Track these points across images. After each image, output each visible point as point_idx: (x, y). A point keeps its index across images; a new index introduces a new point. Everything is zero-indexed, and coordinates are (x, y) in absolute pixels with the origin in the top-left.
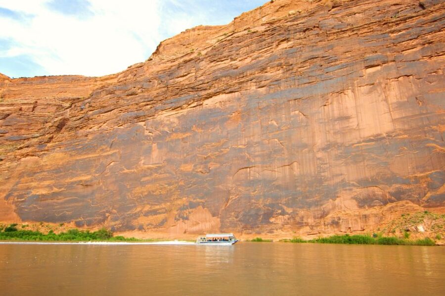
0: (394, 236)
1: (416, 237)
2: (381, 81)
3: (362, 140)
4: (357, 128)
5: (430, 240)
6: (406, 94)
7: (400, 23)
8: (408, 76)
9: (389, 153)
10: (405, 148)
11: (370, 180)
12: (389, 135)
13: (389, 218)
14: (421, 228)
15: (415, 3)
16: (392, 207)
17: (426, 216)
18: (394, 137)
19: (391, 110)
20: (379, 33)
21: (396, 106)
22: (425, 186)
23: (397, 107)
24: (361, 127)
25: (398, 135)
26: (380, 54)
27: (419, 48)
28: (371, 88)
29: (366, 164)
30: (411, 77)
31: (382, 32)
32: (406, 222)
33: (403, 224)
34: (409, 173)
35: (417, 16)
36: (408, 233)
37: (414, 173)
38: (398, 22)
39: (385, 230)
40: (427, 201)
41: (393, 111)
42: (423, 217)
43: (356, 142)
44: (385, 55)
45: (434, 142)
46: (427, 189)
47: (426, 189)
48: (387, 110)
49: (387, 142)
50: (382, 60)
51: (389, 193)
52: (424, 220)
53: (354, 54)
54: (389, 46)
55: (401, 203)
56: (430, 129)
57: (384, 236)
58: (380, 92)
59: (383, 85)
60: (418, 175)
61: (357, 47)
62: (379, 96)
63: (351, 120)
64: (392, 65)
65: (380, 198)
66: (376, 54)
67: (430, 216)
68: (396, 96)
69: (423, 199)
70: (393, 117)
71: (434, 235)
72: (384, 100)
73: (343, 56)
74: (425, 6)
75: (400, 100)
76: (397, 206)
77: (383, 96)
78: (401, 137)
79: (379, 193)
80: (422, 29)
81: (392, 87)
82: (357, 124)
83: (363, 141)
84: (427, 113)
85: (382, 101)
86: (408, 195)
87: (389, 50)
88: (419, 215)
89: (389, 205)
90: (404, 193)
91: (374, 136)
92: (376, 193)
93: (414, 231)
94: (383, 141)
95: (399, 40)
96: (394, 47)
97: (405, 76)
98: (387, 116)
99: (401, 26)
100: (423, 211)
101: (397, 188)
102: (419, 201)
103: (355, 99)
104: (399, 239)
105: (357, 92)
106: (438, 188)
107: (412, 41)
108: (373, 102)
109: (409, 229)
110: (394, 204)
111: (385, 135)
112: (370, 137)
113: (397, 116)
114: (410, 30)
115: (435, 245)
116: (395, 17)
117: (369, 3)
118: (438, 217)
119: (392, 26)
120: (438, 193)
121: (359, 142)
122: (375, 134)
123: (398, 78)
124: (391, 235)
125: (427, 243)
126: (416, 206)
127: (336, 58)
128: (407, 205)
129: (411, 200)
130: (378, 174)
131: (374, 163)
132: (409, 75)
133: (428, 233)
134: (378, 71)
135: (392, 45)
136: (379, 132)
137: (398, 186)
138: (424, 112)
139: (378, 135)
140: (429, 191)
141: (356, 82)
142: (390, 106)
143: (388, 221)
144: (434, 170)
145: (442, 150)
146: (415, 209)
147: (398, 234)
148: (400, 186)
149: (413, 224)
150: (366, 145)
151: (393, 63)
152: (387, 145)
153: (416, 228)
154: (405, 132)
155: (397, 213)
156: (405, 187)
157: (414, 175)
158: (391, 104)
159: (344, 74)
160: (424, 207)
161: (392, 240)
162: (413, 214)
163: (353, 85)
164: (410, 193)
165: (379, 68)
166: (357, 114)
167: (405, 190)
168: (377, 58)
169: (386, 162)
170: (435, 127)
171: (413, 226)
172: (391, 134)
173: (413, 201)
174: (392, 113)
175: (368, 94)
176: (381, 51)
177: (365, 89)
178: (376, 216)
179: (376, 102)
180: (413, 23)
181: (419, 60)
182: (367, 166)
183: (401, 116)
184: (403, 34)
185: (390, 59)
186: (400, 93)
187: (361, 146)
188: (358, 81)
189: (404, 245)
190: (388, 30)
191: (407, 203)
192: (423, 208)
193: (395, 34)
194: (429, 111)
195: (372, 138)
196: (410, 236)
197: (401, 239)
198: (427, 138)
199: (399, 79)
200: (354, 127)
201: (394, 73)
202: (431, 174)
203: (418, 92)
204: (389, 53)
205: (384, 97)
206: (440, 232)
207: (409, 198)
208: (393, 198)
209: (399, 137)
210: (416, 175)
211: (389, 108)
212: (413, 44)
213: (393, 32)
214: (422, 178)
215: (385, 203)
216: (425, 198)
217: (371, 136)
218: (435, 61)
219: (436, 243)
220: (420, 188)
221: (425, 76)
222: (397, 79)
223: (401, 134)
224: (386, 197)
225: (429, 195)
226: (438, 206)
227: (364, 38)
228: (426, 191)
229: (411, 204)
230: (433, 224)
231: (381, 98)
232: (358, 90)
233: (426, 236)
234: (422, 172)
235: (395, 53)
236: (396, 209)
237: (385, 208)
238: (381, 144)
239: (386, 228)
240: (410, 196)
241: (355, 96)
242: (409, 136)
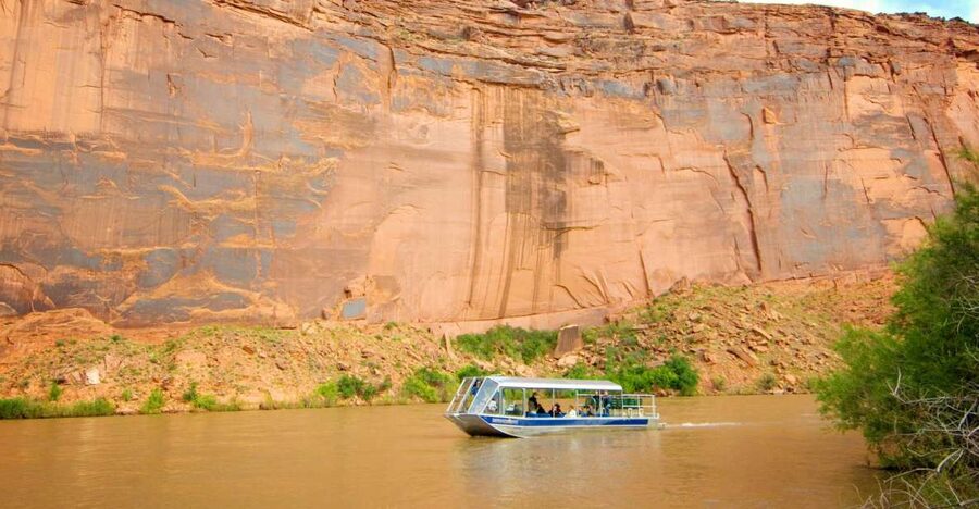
0: (22, 397)
1: (78, 397)
2: (104, 4)
3: (7, 136)
4: (4, 100)
5: (108, 404)
6: (150, 59)
8: (166, 21)
9: (71, 186)
10: (113, 183)
12: (83, 142)
13: (21, 352)
14: (94, 376)
16: (39, 323)
17: (113, 347)
18: (95, 149)
19: (106, 83)
21: (121, 78)
22: (130, 277)
23: (119, 82)
24: (15, 101)
25: (105, 148)
28: (72, 11)
30: (171, 25)
32: (62, 360)
33: (54, 366)
34: (104, 243)
36: (60, 387)
37: (117, 245)
40: (125, 315)
41: (109, 88)
42: (106, 349)
45: (177, 183)
46: (134, 285)
47: (130, 286)
48: (95, 79)
49: (72, 157)
51: (42, 285)
52: (108, 357)
55: (64, 313)
56: (175, 152)
58: (91, 29)
59: (104, 17)
60: (123, 252)
62: (87, 39)
65: (14, 296)
67: (120, 350)
68: (127, 55)
69: (119, 308)
70: (105, 101)
71: (119, 391)
72: (97, 54)
75: (132, 68)
76: (51, 320)
77: (96, 43)
78: (111, 154)
79: (15, 283)
81: (123, 31)
82: (6, 88)
83: (11, 140)
84: (181, 118)
85: (90, 53)
86: (86, 296)
88: (99, 345)
89: (31, 318)
90: (77, 289)
91: (44, 134)
92: (7, 282)
93: (76, 383)
94: (66, 153)
97: (160, 17)
98: (93, 95)
100: (111, 334)
101: (66, 275)
102: (107, 310)
103: (21, 20)
104: (32, 404)
106: (157, 285)
108: (67, 49)
109: (66, 377)
110: (45, 316)
111: (73, 139)
112: (31, 132)
113: (116, 104)
115: (114, 414)
118: (139, 351)
120: (153, 297)
122: (48, 129)
123: (142, 15)
124: (15, 395)
125: (99, 410)
126: (96, 323)
128: (76, 320)
129: (89, 309)
130: (25, 234)
131: (25, 205)
132: (168, 18)
133: (106, 386)
136: (61, 129)
137: (67, 270)
138: (176, 114)
139: (56, 135)
140: (136, 289)
142: (107, 73)
143: (16, 358)
144: (159, 244)
145: (187, 205)
146: (93, 329)
147: (33, 390)
148: (73, 271)
149: (77, 366)
150: (16, 152)
152: (73, 165)
153: (83, 376)
154: (124, 144)
155: (46, 337)
156: (84, 275)
157: (115, 250)
158: (111, 69)
160: (114, 326)
161: (15, 405)
162: (84, 342)
164: (93, 292)
166: (14, 64)
167: (85, 282)
169: (56, 208)
170: (188, 152)
171: (76, 369)
172: (88, 141)
173: (93, 312)
174: (105, 90)
175: (59, 21)
179: (75, 48)
183: (124, 106)
186: (137, 53)
189: (42, 417)
191: (78, 314)
192: (111, 329)
194: (184, 116)
195: (37, 137)
196: (61, 397)
197: (38, 403)
198: (166, 171)
199: (146, 18)
202: (150, 253)
203: (175, 65)
205: (98, 46)
206: (134, 385)
207: (88, 302)
208: (47, 298)
209: (106, 153)
210: (119, 250)
211: (102, 78)
214: (130, 258)
215: (23, 311)
216: (122, 307)
217: (37, 132)
218: (227, 15)
219: (118, 410)
220: (119, 281)
221: (198, 36)
222: (139, 17)
223: (113, 149)
224: (31, 294)
225: (133, 299)
226: (144, 326)
228: (130, 289)
229: (87, 318)
230: (123, 365)
231: (88, 46)
233: (100, 393)
234: (133, 246)
236: (47, 327)
237: (20, 324)
238: (56, 160)
239: (7, 376)
240: (91, 298)
241: (23, 12)
242: (128, 157)
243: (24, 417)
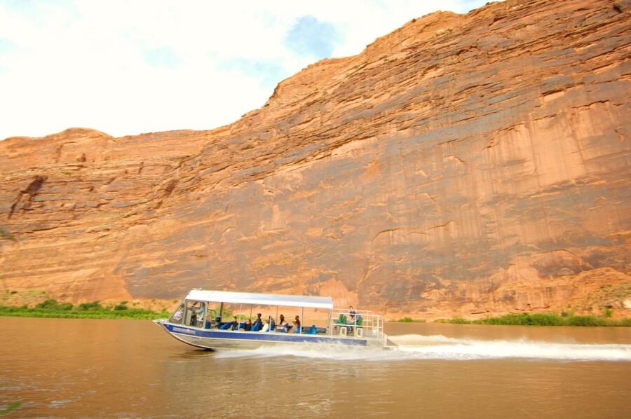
0: (591, 315)
1: (622, 315)
2: (566, 110)
3: (542, 190)
4: (535, 174)
6: (601, 126)
7: (588, 33)
8: (603, 102)
9: (580, 205)
10: (603, 197)
11: (555, 242)
12: (579, 181)
13: (583, 292)
14: (628, 303)
15: (608, 6)
16: (587, 277)
18: (587, 183)
19: (581, 148)
20: (560, 48)
21: (588, 142)
23: (588, 144)
24: (540, 173)
25: (592, 181)
26: (562, 75)
27: (616, 64)
28: (552, 121)
29: (548, 222)
30: (607, 103)
31: (564, 47)
32: (606, 295)
33: (603, 299)
34: (609, 231)
35: (611, 22)
36: (610, 310)
37: (618, 230)
38: (586, 32)
39: (577, 306)
41: (583, 149)
43: (534, 193)
44: (569, 75)
48: (575, 148)
49: (576, 191)
50: (566, 83)
51: (582, 257)
53: (527, 78)
54: (574, 64)
55: (599, 271)
57: (577, 314)
58: (564, 125)
59: (569, 116)
60: (623, 233)
61: (531, 68)
62: (564, 131)
63: (526, 164)
64: (580, 89)
65: (570, 264)
66: (557, 76)
68: (587, 130)
70: (584, 157)
72: (571, 136)
73: (511, 82)
74: (621, 9)
75: (593, 135)
76: (594, 275)
77: (569, 130)
78: (597, 183)
79: (569, 258)
80: (618, 38)
81: (581, 118)
82: (534, 168)
83: (544, 191)
85: (568, 137)
86: (608, 260)
87: (575, 70)
88: (626, 286)
89: (583, 274)
90: (602, 257)
91: (559, 184)
92: (565, 258)
93: (619, 308)
94: (572, 189)
95: (588, 56)
96: (582, 65)
97: (599, 102)
98: (576, 157)
99: (589, 37)
101: (594, 251)
102: (624, 267)
103: (530, 135)
104: (597, 319)
105: (532, 127)
107: (606, 55)
108: (555, 139)
109: (612, 304)
110: (589, 273)
111: (574, 182)
113: (590, 156)
114: (603, 41)
116: (581, 25)
117: (544, 11)
119: (577, 38)
121: (538, 193)
122: (560, 180)
123: (589, 106)
124: (586, 314)
126: (620, 274)
127: (502, 85)
128: (608, 273)
129: (613, 267)
130: (566, 233)
131: (562, 219)
132: (604, 100)
134: (560, 98)
135: (579, 62)
136: (566, 178)
137: (593, 248)
138: (628, 149)
139: (564, 182)
141: (530, 114)
142: (580, 142)
143: (582, 295)
146: (620, 278)
147: (596, 312)
148: (597, 248)
149: (616, 298)
150: (548, 196)
151: (581, 86)
152: (578, 195)
153: (622, 304)
154: (602, 175)
155: (594, 284)
156: (604, 249)
157: (616, 234)
158: (582, 140)
159: (513, 105)
161: (589, 319)
162: (616, 285)
163: (526, 118)
164: (612, 258)
165: (562, 94)
166: (534, 156)
167: (605, 253)
168: (558, 81)
169: (577, 218)
171: (617, 300)
172: (582, 180)
173: (616, 268)
174: (582, 151)
175: (547, 128)
176: (564, 71)
177: (543, 122)
178: (565, 289)
179: (560, 138)
180: (606, 33)
181: (617, 79)
182: (550, 223)
183: (595, 156)
184: (593, 48)
185: (576, 81)
186: (593, 125)
187: (541, 198)
188: (534, 112)
189: (605, 326)
190: (572, 44)
191: (608, 271)
193: (582, 48)
195: (556, 186)
196: (612, 315)
197: (601, 318)
199: (591, 106)
200: (531, 173)
201: (583, 99)
203: (618, 122)
204: (574, 74)
205: (570, 131)
207: (611, 263)
208: (588, 264)
209: (594, 183)
210: (619, 233)
211: (578, 147)
212: (608, 59)
213: (578, 46)
214: (627, 237)
215: (577, 272)
217: (555, 184)
220: (625, 250)
221: (627, 101)
222: (587, 108)
223: (596, 180)
224: (578, 263)
227: (540, 56)
229: (613, 272)
231: (566, 134)
232: (534, 124)
234: (627, 229)
235: (583, 73)
236: (593, 279)
237: (578, 278)
238: (568, 194)
239: (580, 305)
240: (612, 261)
241: (530, 132)
242: (608, 181)
243: (596, 326)
